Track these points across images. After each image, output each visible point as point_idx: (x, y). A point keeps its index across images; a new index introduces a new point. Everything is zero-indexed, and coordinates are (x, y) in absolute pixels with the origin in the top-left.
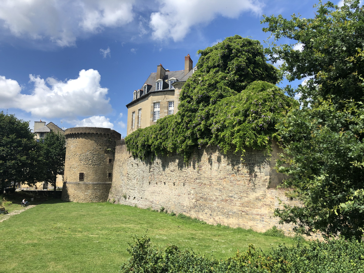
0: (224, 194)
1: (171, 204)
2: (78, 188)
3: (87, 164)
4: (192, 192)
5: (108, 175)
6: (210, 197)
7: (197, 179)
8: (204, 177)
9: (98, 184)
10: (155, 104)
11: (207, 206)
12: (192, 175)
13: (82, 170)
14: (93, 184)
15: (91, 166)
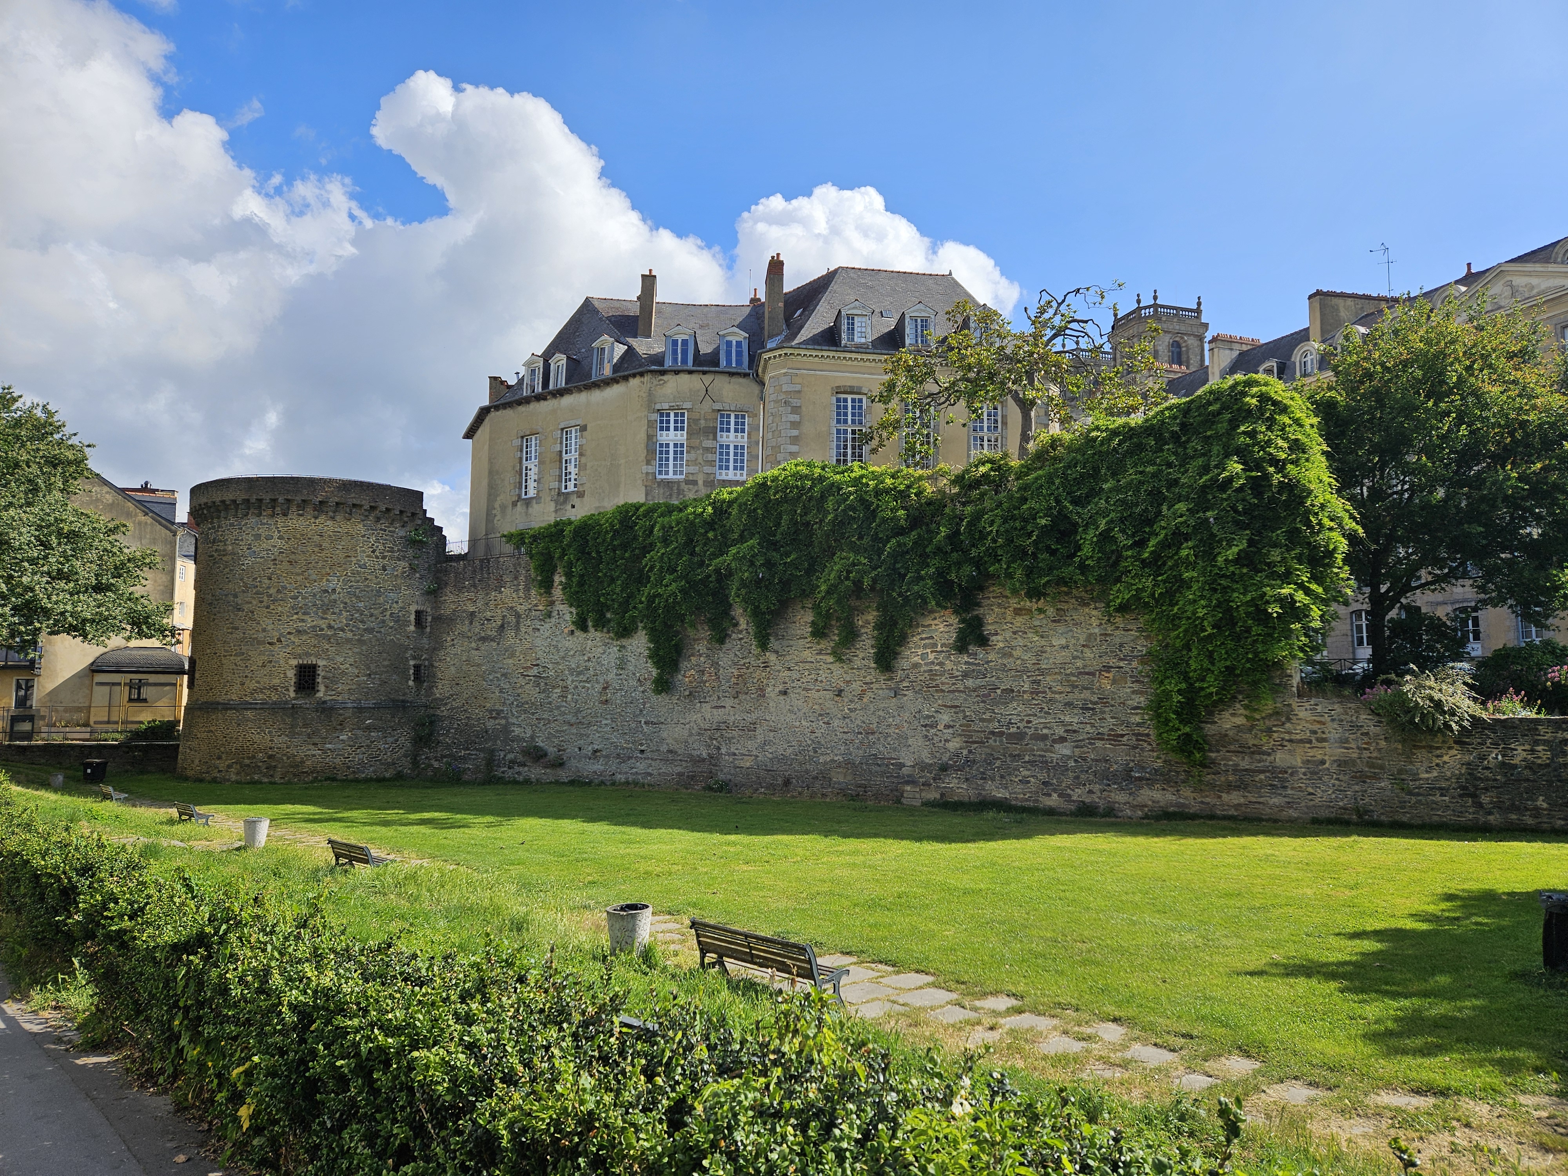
0: (1107, 716)
1: (826, 763)
2: (293, 726)
3: (330, 627)
4: (945, 718)
5: (412, 671)
6: (1036, 729)
7: (966, 675)
8: (1004, 668)
9: (378, 707)
10: (662, 415)
11: (1027, 758)
12: (941, 664)
13: (308, 654)
14: (360, 710)
15: (350, 635)
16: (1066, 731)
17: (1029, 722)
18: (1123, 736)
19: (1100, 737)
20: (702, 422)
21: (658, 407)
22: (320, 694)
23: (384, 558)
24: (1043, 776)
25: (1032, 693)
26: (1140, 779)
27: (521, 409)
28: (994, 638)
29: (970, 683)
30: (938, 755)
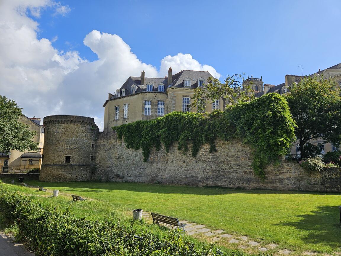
0: (243, 167)
1: (181, 177)
2: (65, 170)
3: (73, 148)
4: (207, 167)
5: (91, 158)
6: (227, 170)
7: (212, 158)
8: (220, 156)
9: (83, 165)
10: (146, 102)
11: (225, 176)
12: (207, 156)
13: (68, 154)
14: (79, 166)
15: (77, 149)
16: (234, 170)
17: (226, 168)
18: (246, 171)
19: (241, 172)
20: (154, 103)
21: (145, 100)
22: (71, 163)
23: (85, 133)
24: (229, 180)
25: (226, 162)
26: (250, 181)
27: (115, 100)
28: (218, 150)
29: (213, 160)
30: (206, 176)
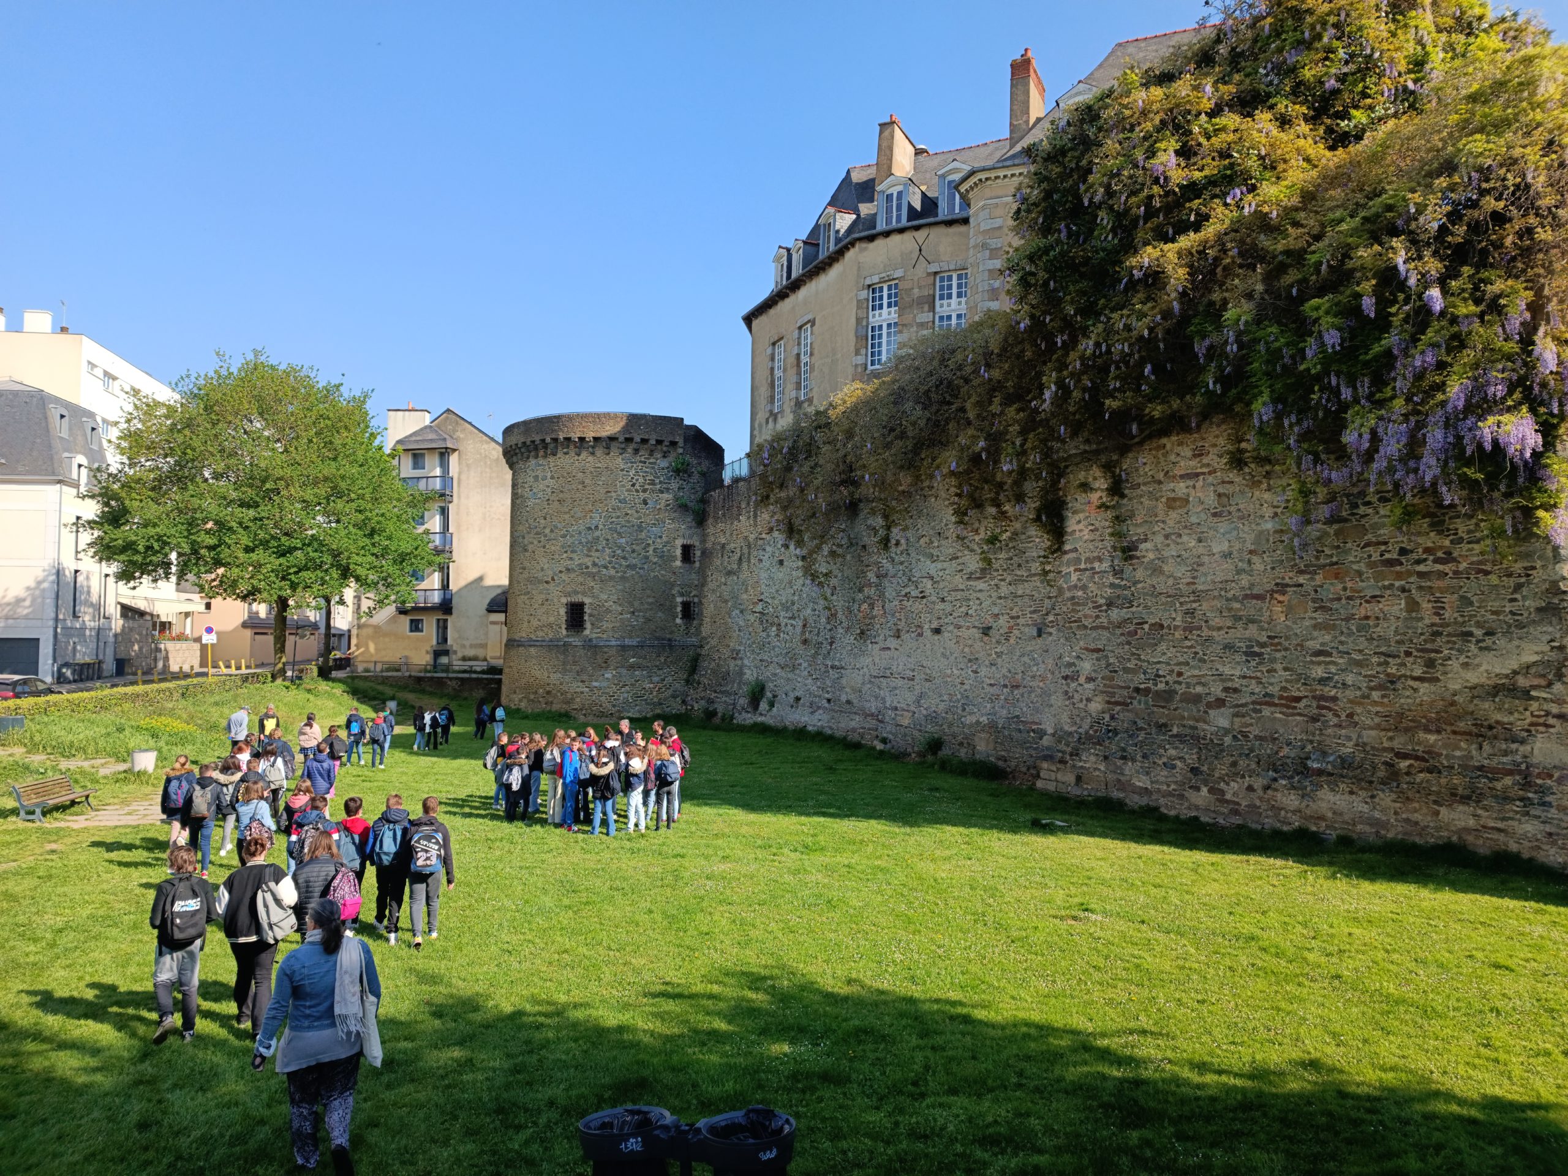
0: (1278, 666)
1: (971, 726)
2: (564, 663)
3: (595, 564)
4: (1086, 666)
5: (679, 609)
6: (1188, 685)
7: (1110, 604)
8: (1155, 594)
9: (641, 646)
10: (874, 291)
11: (1175, 730)
12: (1084, 588)
13: (576, 593)
14: (623, 648)
15: (612, 572)
16: (1226, 690)
17: (1180, 674)
18: (1298, 699)
19: (1267, 700)
20: (916, 291)
21: (868, 282)
22: (587, 632)
23: (645, 491)
24: (1192, 758)
25: (1185, 630)
26: (1320, 772)
27: (772, 312)
28: (1143, 546)
29: (1115, 614)
30: (1078, 720)
